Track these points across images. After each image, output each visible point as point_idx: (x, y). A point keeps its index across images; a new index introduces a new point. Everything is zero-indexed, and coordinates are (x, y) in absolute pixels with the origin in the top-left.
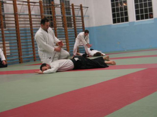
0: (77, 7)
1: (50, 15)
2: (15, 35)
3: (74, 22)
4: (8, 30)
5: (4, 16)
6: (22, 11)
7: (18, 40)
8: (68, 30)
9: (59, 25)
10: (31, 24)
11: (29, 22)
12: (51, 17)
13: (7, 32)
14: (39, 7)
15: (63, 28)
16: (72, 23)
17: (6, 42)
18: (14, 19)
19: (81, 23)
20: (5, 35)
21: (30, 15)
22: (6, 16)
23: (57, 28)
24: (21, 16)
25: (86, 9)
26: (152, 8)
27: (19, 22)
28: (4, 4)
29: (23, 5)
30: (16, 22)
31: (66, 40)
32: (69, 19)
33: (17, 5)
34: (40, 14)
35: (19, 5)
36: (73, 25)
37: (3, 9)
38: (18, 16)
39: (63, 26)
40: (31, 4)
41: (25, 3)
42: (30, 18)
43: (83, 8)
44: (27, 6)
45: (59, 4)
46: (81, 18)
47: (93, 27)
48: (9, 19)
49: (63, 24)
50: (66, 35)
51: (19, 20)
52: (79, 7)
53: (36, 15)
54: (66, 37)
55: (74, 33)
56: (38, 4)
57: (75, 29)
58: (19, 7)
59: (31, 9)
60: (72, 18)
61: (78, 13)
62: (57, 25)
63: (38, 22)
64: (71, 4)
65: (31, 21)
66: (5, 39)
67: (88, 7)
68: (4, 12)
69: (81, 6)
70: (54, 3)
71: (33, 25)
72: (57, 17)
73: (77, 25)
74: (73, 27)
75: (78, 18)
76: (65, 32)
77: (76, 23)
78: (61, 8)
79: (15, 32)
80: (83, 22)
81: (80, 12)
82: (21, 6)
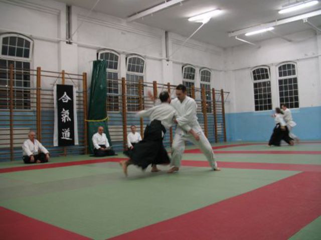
0: (218, 92)
3: (214, 107)
5: (143, 99)
8: (207, 116)
15: (203, 113)
16: (212, 108)
19: (221, 108)
25: (227, 94)
26: (298, 97)
28: (144, 87)
29: (163, 88)
31: (205, 126)
33: (157, 88)
35: (159, 88)
36: (212, 111)
37: (143, 91)
39: (203, 111)
40: (171, 87)
41: (165, 87)
43: (224, 93)
45: (199, 87)
46: (221, 103)
47: (233, 114)
48: (148, 102)
49: (202, 108)
50: (204, 121)
52: (220, 92)
54: (204, 123)
55: (213, 119)
57: (215, 114)
60: (212, 103)
61: (218, 98)
64: (211, 89)
67: (229, 93)
68: (143, 94)
69: (222, 91)
70: (194, 86)
73: (217, 111)
74: (212, 113)
75: (218, 103)
76: (204, 118)
77: (217, 108)
78: (201, 92)
80: (223, 107)
82: (161, 89)
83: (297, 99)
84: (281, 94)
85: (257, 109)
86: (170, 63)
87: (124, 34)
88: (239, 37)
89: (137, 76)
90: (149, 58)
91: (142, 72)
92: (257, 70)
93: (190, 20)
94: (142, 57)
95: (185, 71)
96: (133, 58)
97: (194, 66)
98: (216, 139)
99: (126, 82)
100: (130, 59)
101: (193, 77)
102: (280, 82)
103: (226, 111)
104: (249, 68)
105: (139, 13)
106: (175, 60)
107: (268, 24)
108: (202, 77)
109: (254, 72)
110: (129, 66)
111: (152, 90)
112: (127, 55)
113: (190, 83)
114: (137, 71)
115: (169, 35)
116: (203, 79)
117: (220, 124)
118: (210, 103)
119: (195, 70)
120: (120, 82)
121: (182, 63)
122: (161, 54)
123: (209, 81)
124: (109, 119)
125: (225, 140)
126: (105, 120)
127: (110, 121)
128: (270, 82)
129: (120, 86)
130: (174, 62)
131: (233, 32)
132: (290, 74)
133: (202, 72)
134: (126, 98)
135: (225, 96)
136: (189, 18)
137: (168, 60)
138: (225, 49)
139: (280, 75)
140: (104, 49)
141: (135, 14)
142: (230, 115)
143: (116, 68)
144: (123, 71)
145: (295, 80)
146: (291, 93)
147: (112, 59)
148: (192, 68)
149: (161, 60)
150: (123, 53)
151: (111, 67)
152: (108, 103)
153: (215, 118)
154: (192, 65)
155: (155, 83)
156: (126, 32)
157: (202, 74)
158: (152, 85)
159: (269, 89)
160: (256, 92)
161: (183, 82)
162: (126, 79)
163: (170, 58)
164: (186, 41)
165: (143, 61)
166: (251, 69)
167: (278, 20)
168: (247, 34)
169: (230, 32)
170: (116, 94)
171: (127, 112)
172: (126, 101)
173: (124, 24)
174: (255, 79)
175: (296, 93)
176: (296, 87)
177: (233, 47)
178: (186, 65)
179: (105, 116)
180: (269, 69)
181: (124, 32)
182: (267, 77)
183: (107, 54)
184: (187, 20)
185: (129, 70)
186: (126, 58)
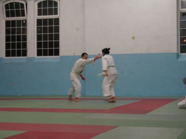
26: (58, 42)
83: (57, 45)
84: (39, 38)
85: (8, 54)
92: (10, 3)
102: (39, 22)
109: (7, 6)
128: (26, 21)
132: (51, 13)
139: (39, 14)
145: (57, 21)
146: (51, 37)
159: (25, 30)
160: (7, 32)
166: (4, 2)
174: (8, 16)
175: (57, 37)
176: (57, 29)
180: (26, 4)
182: (23, 15)
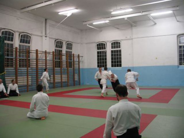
0: (76, 56)
1: (58, 60)
2: (35, 72)
4: (31, 69)
5: (29, 60)
6: (41, 57)
7: (37, 76)
8: (69, 70)
9: (64, 67)
10: (46, 66)
11: (45, 65)
12: (59, 62)
13: (31, 70)
14: (52, 55)
15: (66, 68)
16: (73, 65)
17: (29, 77)
18: (35, 62)
19: (78, 65)
20: (29, 73)
21: (46, 60)
22: (31, 60)
23: (62, 68)
24: (40, 61)
27: (39, 65)
28: (31, 53)
30: (36, 64)
31: (67, 76)
32: (70, 63)
33: (39, 54)
34: (52, 60)
35: (40, 54)
36: (73, 67)
37: (30, 55)
38: (38, 61)
42: (46, 62)
44: (45, 55)
45: (65, 53)
46: (78, 63)
47: (85, 69)
48: (33, 62)
49: (66, 66)
50: (67, 73)
51: (39, 63)
52: (77, 56)
53: (50, 60)
54: (67, 74)
55: (73, 72)
56: (52, 53)
57: (74, 69)
58: (39, 55)
59: (47, 56)
60: (72, 62)
61: (76, 59)
62: (63, 67)
63: (50, 65)
64: (72, 54)
65: (46, 64)
66: (29, 75)
67: (82, 57)
69: (79, 56)
70: (62, 53)
71: (47, 67)
72: (63, 62)
73: (75, 67)
74: (72, 68)
75: (76, 62)
76: (67, 71)
77: (75, 65)
78: (66, 56)
79: (35, 71)
80: (79, 65)
81: (78, 59)
82: (41, 54)
83: (120, 62)
84: (112, 59)
85: (98, 66)
86: (47, 38)
87: (18, 19)
88: (89, 25)
89: (26, 46)
90: (34, 35)
91: (29, 43)
92: (99, 44)
93: (60, 14)
94: (30, 34)
95: (57, 43)
96: (24, 35)
97: (63, 41)
98: (74, 84)
99: (18, 50)
100: (22, 36)
101: (61, 47)
102: (112, 51)
103: (81, 67)
104: (95, 42)
105: (28, 7)
106: (50, 37)
107: (105, 19)
108: (67, 46)
109: (98, 45)
110: (21, 40)
111: (35, 55)
112: (20, 33)
113: (59, 50)
114: (26, 43)
115: (48, 21)
116: (67, 48)
117: (77, 75)
118: (71, 62)
119: (62, 43)
120: (14, 50)
121: (55, 39)
122: (42, 33)
123: (71, 49)
124: (6, 73)
125: (80, 84)
126: (3, 73)
127: (6, 74)
128: (106, 51)
129: (14, 52)
130: (50, 38)
131: (86, 22)
132: (117, 48)
133: (67, 44)
134: (18, 60)
135: (80, 58)
136: (59, 12)
137: (46, 37)
138: (82, 30)
139: (112, 48)
140: (4, 29)
141: (25, 8)
142: (83, 69)
143: (12, 40)
144: (16, 43)
145: (120, 51)
146: (118, 58)
147: (9, 35)
148: (61, 41)
149: (42, 36)
150: (18, 31)
151: (9, 40)
152: (6, 63)
153: (74, 71)
154: (61, 40)
155: (37, 51)
156: (19, 18)
157: (67, 45)
158: (35, 52)
159: (106, 56)
160: (98, 56)
161: (55, 50)
162: (18, 48)
163: (48, 35)
164: (58, 25)
165: (30, 37)
167: (111, 17)
168: (94, 24)
169: (84, 22)
170: (11, 57)
171: (18, 68)
172: (18, 62)
173: (18, 13)
174: (98, 49)
175: (120, 58)
176: (120, 55)
177: (86, 30)
178: (57, 39)
179: (4, 71)
180: (106, 44)
181: (18, 18)
182: (105, 49)
183: (6, 32)
184: (58, 14)
185: (21, 42)
186: (19, 35)
